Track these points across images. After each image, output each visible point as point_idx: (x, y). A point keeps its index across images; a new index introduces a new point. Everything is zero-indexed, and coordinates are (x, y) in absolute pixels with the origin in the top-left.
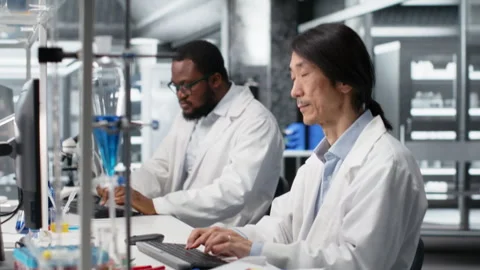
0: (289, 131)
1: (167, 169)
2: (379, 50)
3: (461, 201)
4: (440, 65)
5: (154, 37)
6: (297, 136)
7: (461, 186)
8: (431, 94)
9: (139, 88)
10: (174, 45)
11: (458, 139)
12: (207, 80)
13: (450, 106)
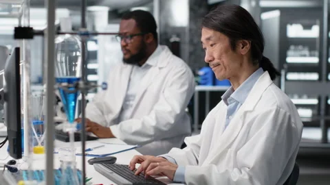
0: (201, 73)
2: (265, 16)
3: (322, 122)
4: (307, 27)
5: (105, 5)
6: (207, 76)
7: (323, 112)
8: (300, 47)
9: (96, 41)
10: (120, 11)
11: (320, 79)
12: (142, 35)
13: (314, 56)
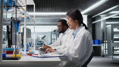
1: (58, 44)
2: (107, 26)
8: (117, 34)
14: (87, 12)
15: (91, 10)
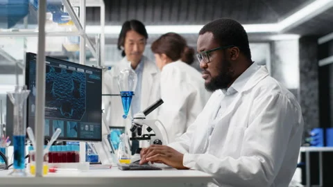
6: (318, 137)
14: (297, 24)
15: (311, 16)
